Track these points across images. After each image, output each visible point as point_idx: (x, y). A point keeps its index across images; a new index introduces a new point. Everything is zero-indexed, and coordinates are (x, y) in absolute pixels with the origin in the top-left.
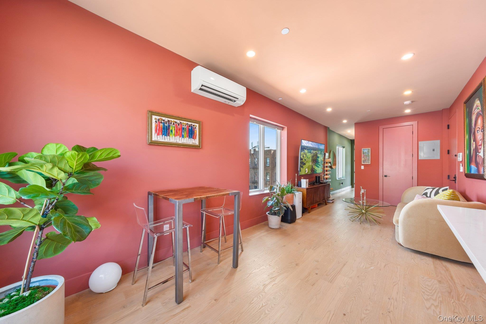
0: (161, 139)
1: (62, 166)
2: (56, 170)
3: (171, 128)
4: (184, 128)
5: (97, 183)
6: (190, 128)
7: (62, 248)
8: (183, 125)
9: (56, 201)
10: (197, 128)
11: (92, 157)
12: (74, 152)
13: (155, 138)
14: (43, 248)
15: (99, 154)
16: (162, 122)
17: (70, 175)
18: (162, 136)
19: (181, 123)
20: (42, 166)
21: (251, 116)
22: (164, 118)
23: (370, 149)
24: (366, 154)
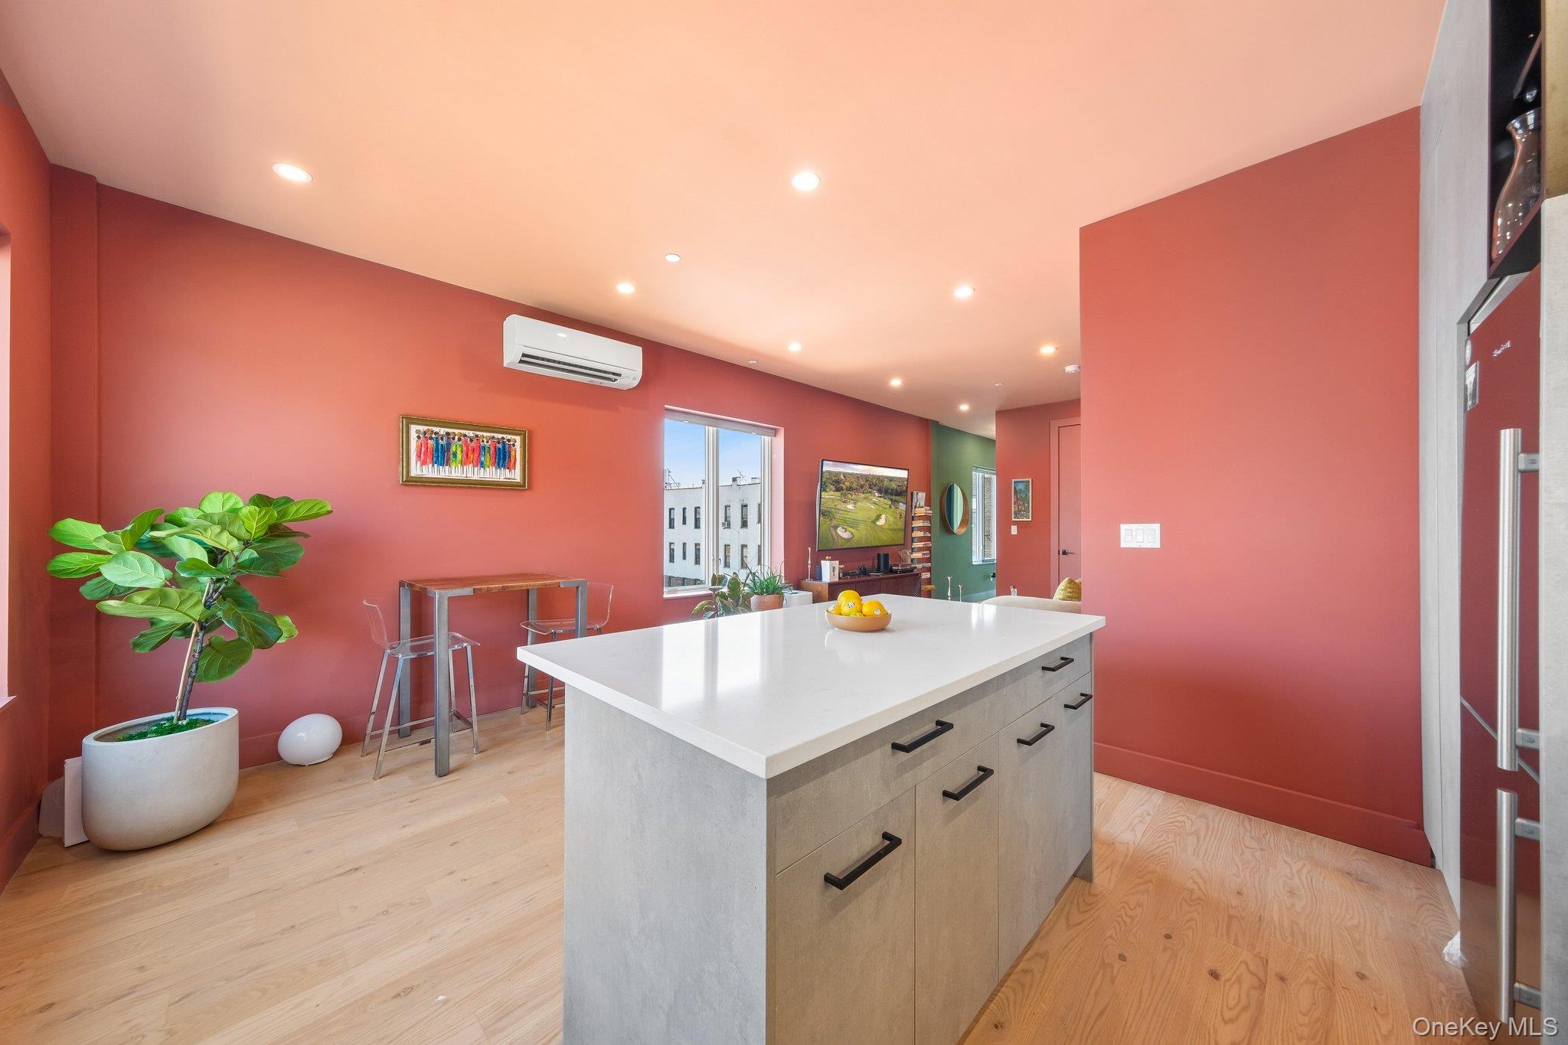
0: (430, 471)
1: (235, 529)
2: (225, 535)
3: (453, 449)
4: (484, 447)
5: (293, 559)
6: (500, 446)
7: (232, 667)
8: (483, 441)
9: (223, 585)
10: (518, 445)
11: (283, 514)
12: (253, 508)
13: (416, 470)
14: (203, 663)
15: (294, 509)
16: (433, 436)
17: (247, 544)
18: (433, 466)
19: (477, 436)
20: (205, 530)
21: (666, 406)
22: (436, 429)
23: (1030, 480)
24: (1021, 495)
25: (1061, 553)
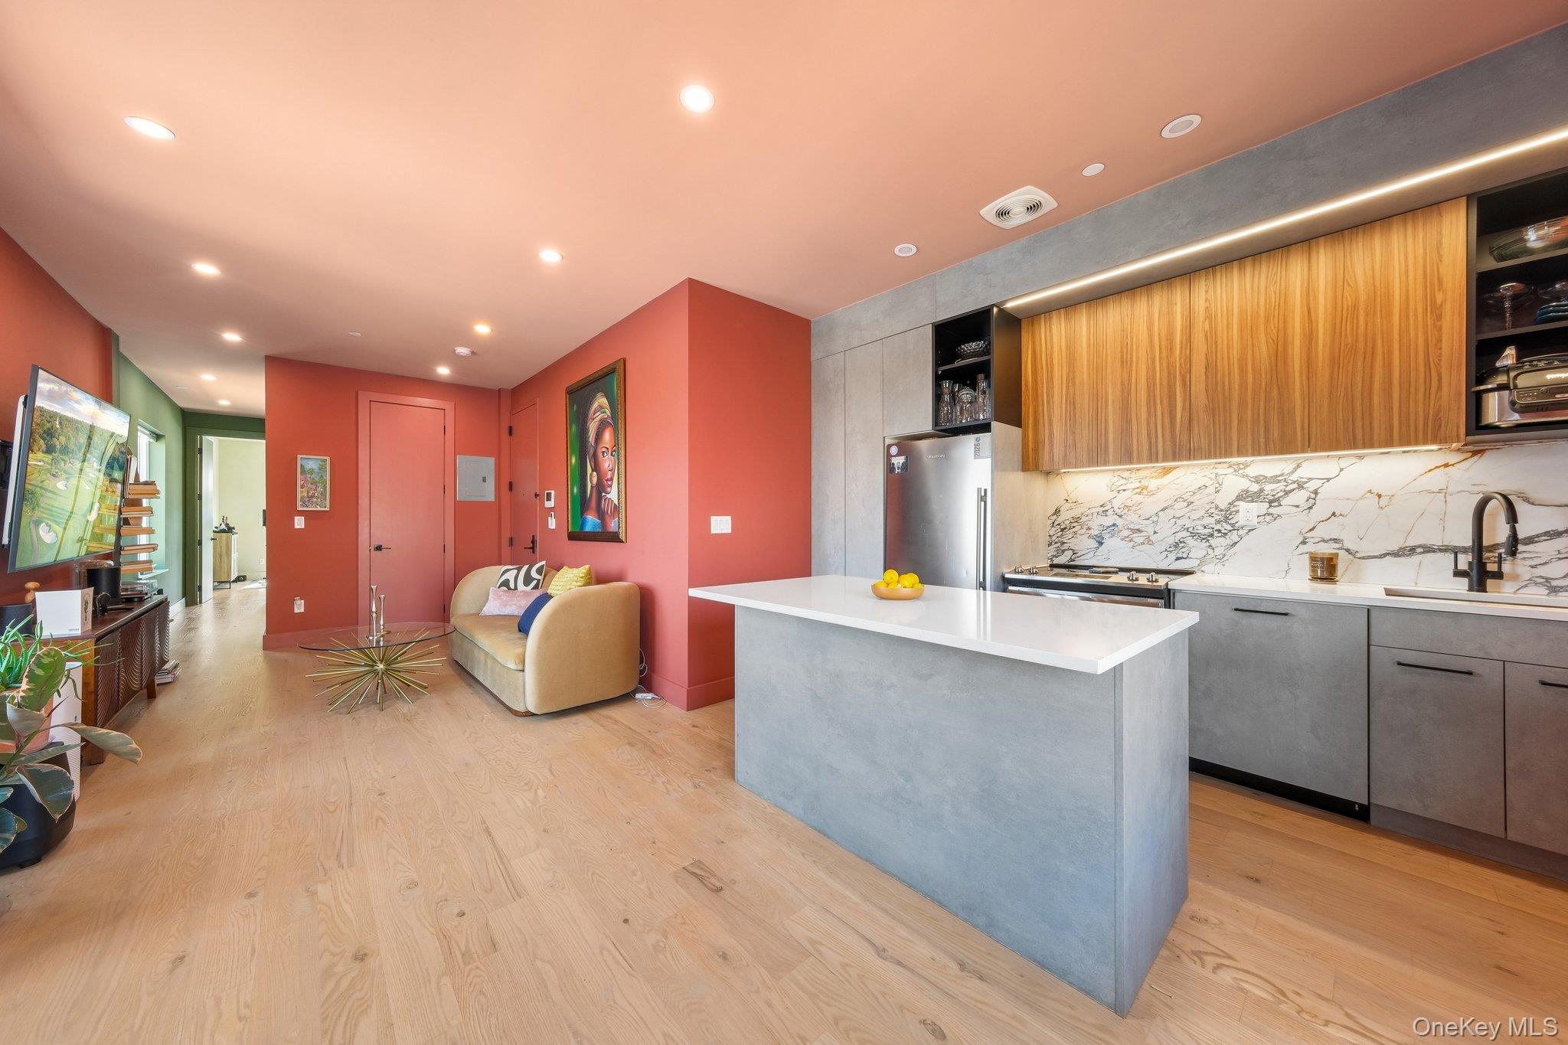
23: (328, 458)
24: (313, 476)
25: (372, 548)
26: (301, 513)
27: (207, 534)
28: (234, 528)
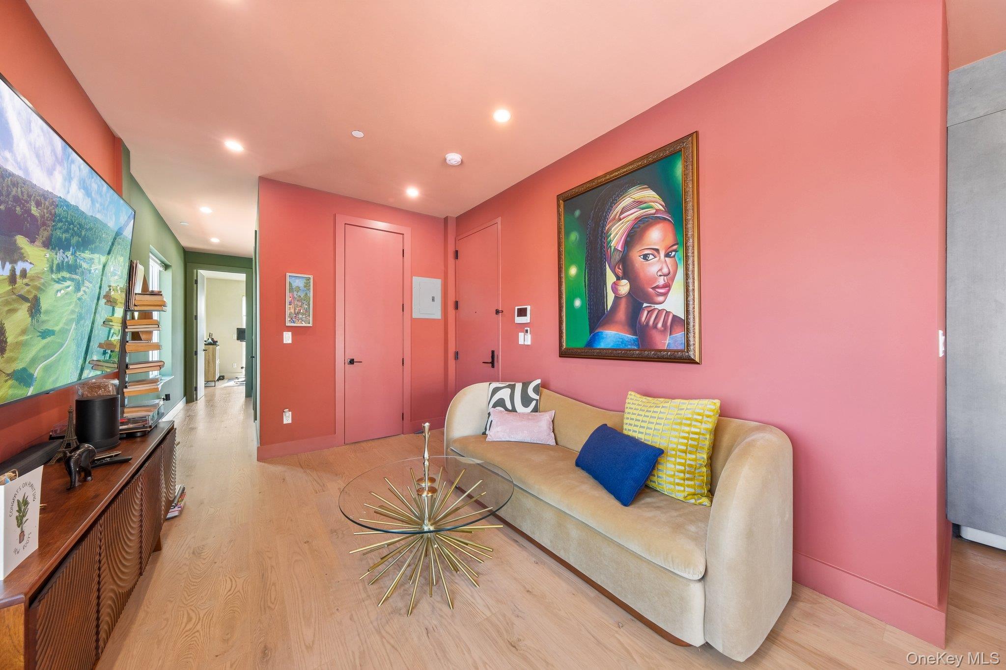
23: (311, 277)
24: (299, 294)
25: (346, 362)
26: (289, 329)
27: (201, 346)
28: (217, 342)
